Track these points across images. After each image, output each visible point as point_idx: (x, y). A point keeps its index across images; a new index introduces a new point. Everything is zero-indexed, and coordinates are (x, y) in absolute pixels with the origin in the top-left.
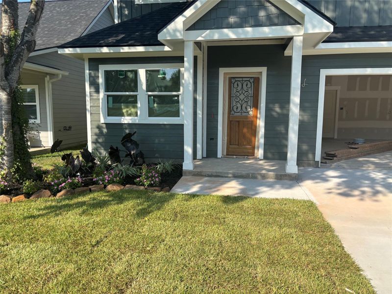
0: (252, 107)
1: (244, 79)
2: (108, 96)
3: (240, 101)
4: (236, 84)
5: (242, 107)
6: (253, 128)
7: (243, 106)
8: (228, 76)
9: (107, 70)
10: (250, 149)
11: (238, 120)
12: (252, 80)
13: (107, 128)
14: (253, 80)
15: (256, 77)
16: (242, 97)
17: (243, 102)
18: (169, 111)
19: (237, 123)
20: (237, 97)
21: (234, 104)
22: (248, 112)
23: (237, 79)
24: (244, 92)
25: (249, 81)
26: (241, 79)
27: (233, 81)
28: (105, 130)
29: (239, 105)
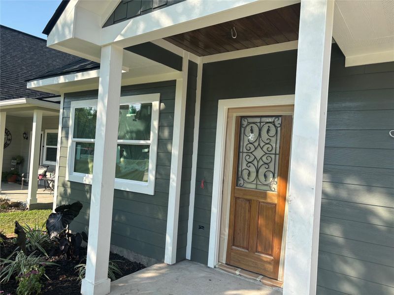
0: (276, 175)
1: (264, 119)
2: (78, 144)
3: (255, 162)
4: (248, 129)
5: (257, 172)
6: (277, 219)
7: (260, 171)
8: (235, 115)
9: (78, 107)
10: (269, 263)
11: (249, 197)
12: (278, 122)
13: (71, 188)
14: (280, 122)
15: (285, 116)
16: (259, 153)
17: (261, 163)
18: (137, 170)
19: (247, 204)
20: (250, 153)
21: (244, 166)
22: (269, 185)
23: (251, 120)
24: (262, 144)
25: (273, 123)
26: (258, 120)
27: (245, 123)
28: (69, 191)
29: (253, 169)
